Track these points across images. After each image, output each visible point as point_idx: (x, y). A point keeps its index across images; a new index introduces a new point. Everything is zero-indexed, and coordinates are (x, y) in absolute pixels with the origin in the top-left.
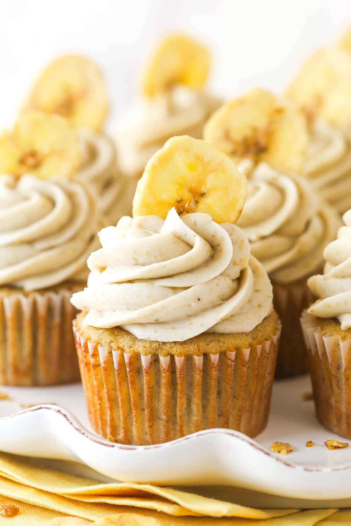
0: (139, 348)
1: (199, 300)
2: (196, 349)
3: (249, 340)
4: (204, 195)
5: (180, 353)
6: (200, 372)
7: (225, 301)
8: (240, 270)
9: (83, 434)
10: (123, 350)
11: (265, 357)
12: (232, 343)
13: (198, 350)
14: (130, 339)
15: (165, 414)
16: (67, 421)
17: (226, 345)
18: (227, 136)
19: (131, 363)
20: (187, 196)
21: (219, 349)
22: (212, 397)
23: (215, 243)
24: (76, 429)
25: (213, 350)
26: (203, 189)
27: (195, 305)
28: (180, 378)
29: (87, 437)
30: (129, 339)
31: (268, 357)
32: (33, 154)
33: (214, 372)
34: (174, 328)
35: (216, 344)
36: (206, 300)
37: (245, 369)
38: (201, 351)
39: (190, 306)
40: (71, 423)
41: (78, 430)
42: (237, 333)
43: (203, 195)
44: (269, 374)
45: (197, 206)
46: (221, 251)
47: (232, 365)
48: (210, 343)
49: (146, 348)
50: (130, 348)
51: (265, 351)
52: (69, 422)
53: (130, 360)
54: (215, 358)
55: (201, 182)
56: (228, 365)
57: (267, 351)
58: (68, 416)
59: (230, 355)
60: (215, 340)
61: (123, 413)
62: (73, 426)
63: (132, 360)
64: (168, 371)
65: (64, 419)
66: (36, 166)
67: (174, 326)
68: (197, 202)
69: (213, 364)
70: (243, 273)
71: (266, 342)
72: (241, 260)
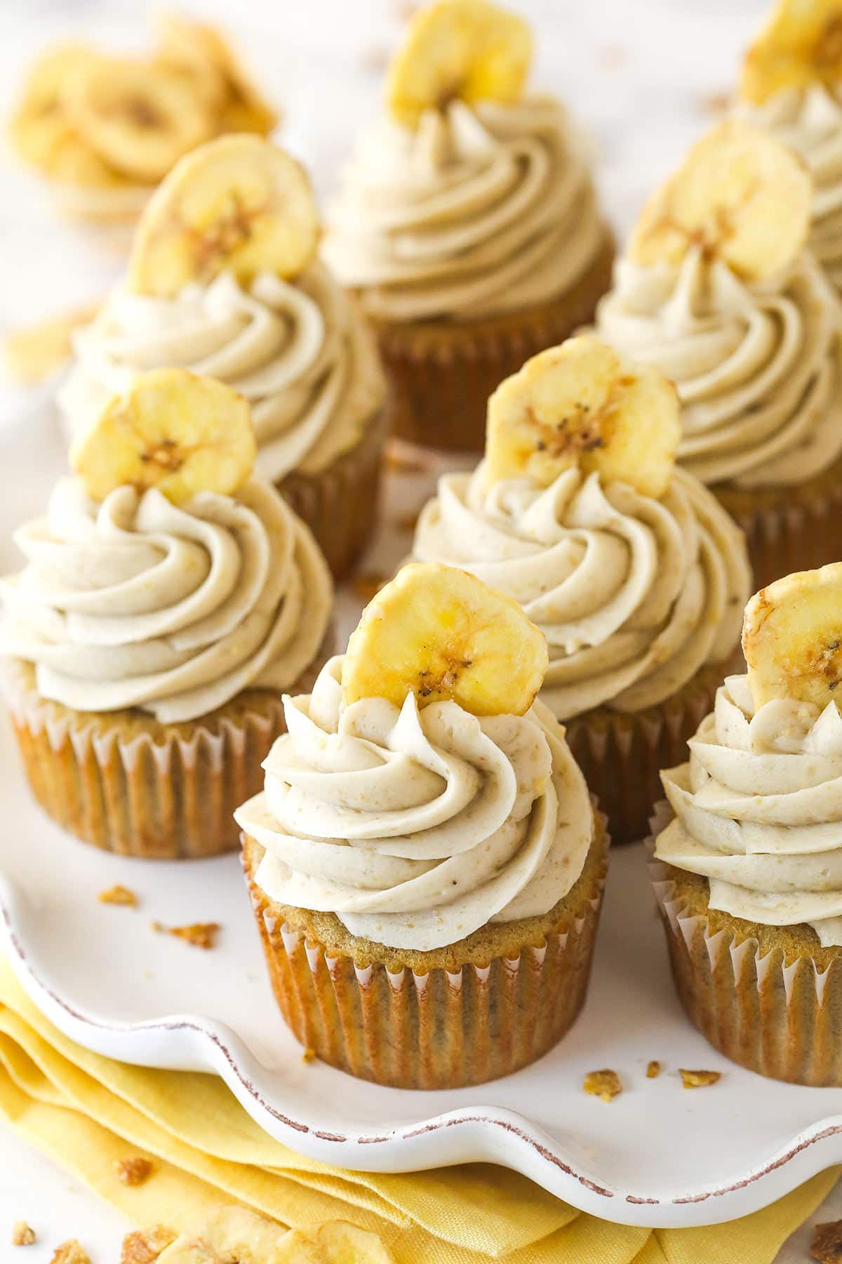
0: (352, 950)
1: (455, 883)
2: (449, 962)
3: (546, 927)
4: (469, 666)
5: (422, 967)
6: (457, 993)
7: (502, 870)
8: (532, 800)
9: (256, 1095)
10: (323, 949)
11: (576, 940)
12: (513, 944)
13: (452, 962)
14: (335, 931)
15: (400, 1042)
16: (228, 1063)
17: (502, 948)
18: (530, 416)
19: (337, 970)
20: (438, 666)
21: (490, 956)
22: (480, 1020)
23: (486, 768)
24: (243, 1082)
25: (481, 960)
26: (467, 656)
27: (447, 893)
28: (422, 1001)
29: (263, 1103)
30: (333, 930)
31: (580, 940)
32: (169, 445)
33: (482, 990)
34: (411, 926)
35: (485, 949)
36: (467, 880)
37: (538, 974)
38: (458, 963)
39: (439, 893)
40: (235, 1069)
41: (246, 1085)
42: (523, 920)
43: (466, 664)
44: (584, 949)
45: (457, 684)
46: (496, 785)
47: (513, 976)
48: (474, 947)
49: (363, 953)
50: (335, 948)
51: (575, 932)
52: (231, 1065)
53: (336, 966)
54: (483, 974)
55: (463, 644)
56: (508, 976)
57: (579, 932)
58: (230, 1051)
59: (510, 964)
60: (485, 941)
61: (329, 1026)
62: (238, 1075)
63: (340, 966)
64: (401, 991)
65: (224, 1056)
66: (174, 466)
67: (412, 921)
68: (455, 676)
69: (481, 980)
70: (536, 804)
71: (577, 920)
72: (534, 781)
